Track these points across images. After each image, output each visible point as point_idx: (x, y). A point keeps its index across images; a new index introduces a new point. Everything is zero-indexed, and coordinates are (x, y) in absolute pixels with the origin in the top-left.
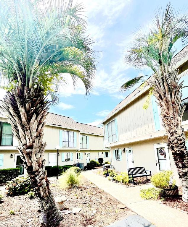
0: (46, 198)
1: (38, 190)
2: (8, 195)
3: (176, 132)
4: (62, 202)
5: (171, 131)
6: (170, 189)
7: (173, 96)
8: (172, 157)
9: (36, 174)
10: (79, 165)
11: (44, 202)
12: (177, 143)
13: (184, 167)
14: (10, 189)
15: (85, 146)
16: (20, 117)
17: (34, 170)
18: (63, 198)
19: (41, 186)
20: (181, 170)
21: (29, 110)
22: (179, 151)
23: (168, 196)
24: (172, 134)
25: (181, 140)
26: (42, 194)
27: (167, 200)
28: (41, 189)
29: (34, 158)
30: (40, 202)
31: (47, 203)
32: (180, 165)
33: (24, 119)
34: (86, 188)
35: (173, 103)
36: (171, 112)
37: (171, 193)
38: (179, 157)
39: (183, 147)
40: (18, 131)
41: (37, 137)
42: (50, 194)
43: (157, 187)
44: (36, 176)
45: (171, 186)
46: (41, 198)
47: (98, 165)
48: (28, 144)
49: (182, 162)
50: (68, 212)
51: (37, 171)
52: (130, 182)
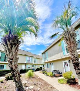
0: (18, 82)
1: (15, 78)
2: (6, 80)
3: (74, 54)
4: (25, 84)
5: (72, 54)
6: (72, 80)
7: (73, 39)
8: (73, 65)
9: (14, 71)
10: (33, 69)
11: (17, 84)
12: (75, 59)
13: (79, 69)
14: (6, 78)
15: (35, 62)
16: (8, 46)
17: (13, 69)
18: (26, 82)
19: (16, 76)
20: (77, 71)
21: (12, 44)
22: (76, 62)
23: (71, 82)
24: (72, 55)
25: (77, 58)
26: (17, 80)
27: (71, 84)
28: (16, 78)
29: (13, 64)
30: (15, 84)
31: (18, 84)
32: (77, 69)
33: (9, 47)
34: (35, 78)
35: (73, 42)
36: (72, 46)
37: (72, 81)
38: (76, 65)
39: (78, 61)
40: (7, 52)
41: (15, 55)
42: (20, 80)
43: (65, 78)
44: (14, 72)
45: (72, 78)
46: (16, 82)
47: (40, 70)
48: (11, 58)
49: (77, 68)
50: (28, 88)
51: (15, 70)
52: (53, 76)
